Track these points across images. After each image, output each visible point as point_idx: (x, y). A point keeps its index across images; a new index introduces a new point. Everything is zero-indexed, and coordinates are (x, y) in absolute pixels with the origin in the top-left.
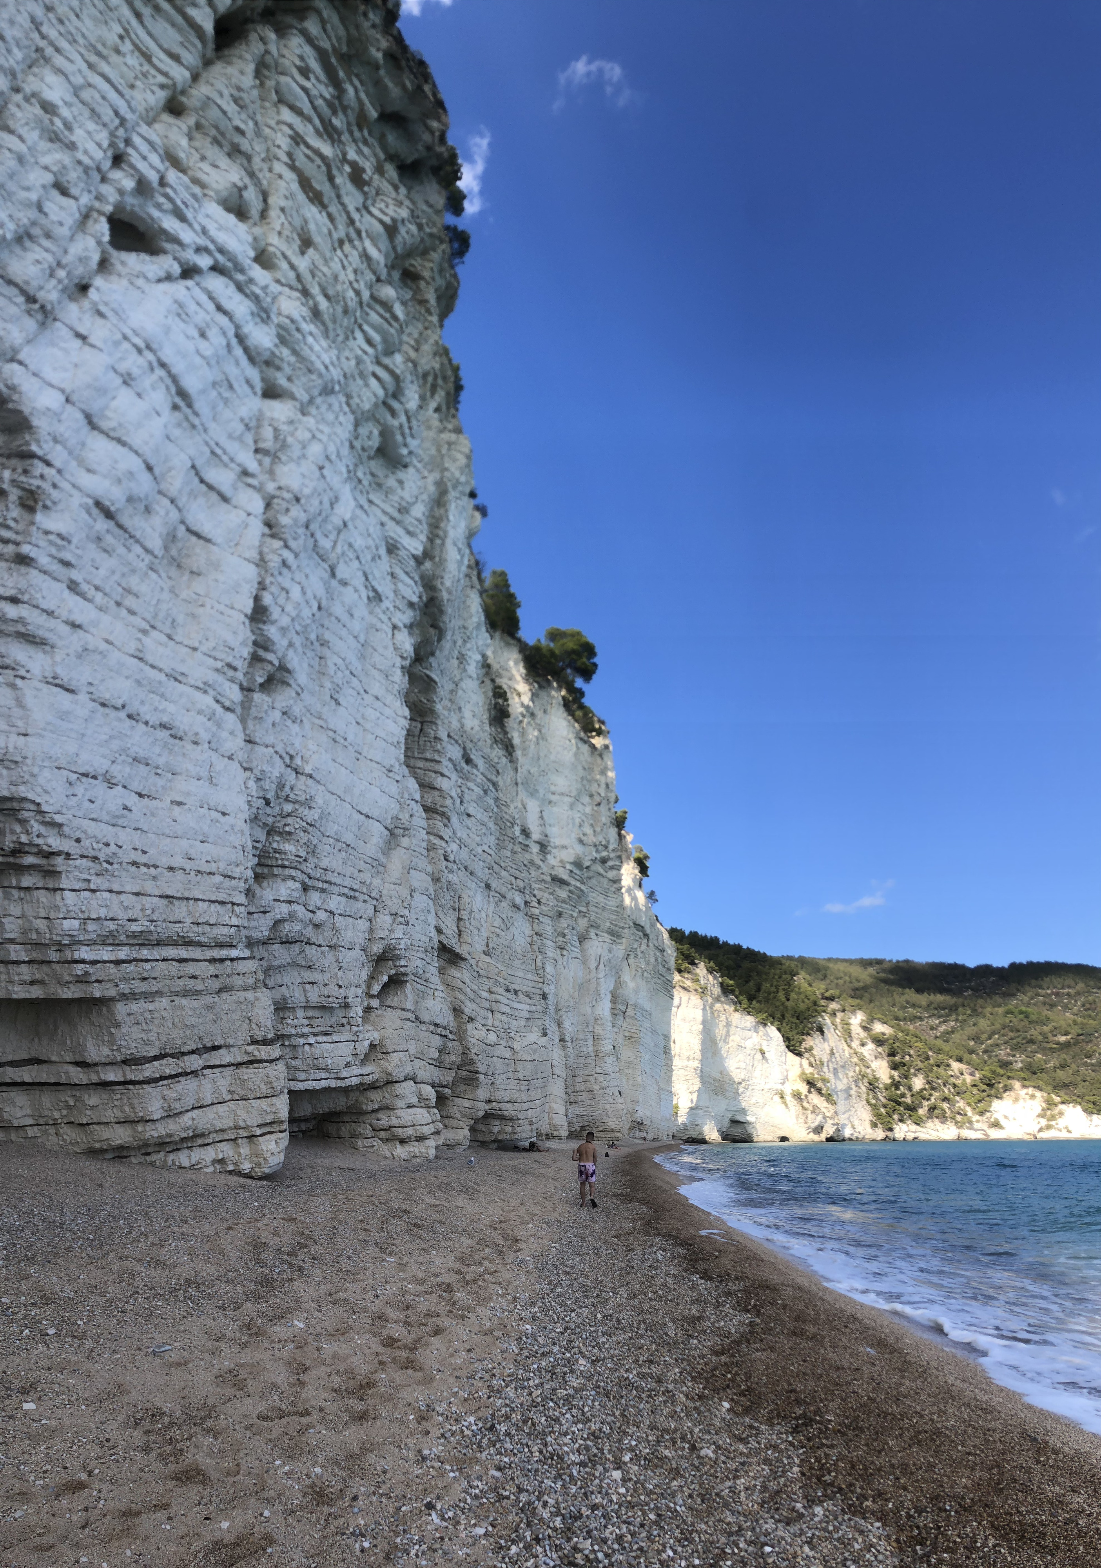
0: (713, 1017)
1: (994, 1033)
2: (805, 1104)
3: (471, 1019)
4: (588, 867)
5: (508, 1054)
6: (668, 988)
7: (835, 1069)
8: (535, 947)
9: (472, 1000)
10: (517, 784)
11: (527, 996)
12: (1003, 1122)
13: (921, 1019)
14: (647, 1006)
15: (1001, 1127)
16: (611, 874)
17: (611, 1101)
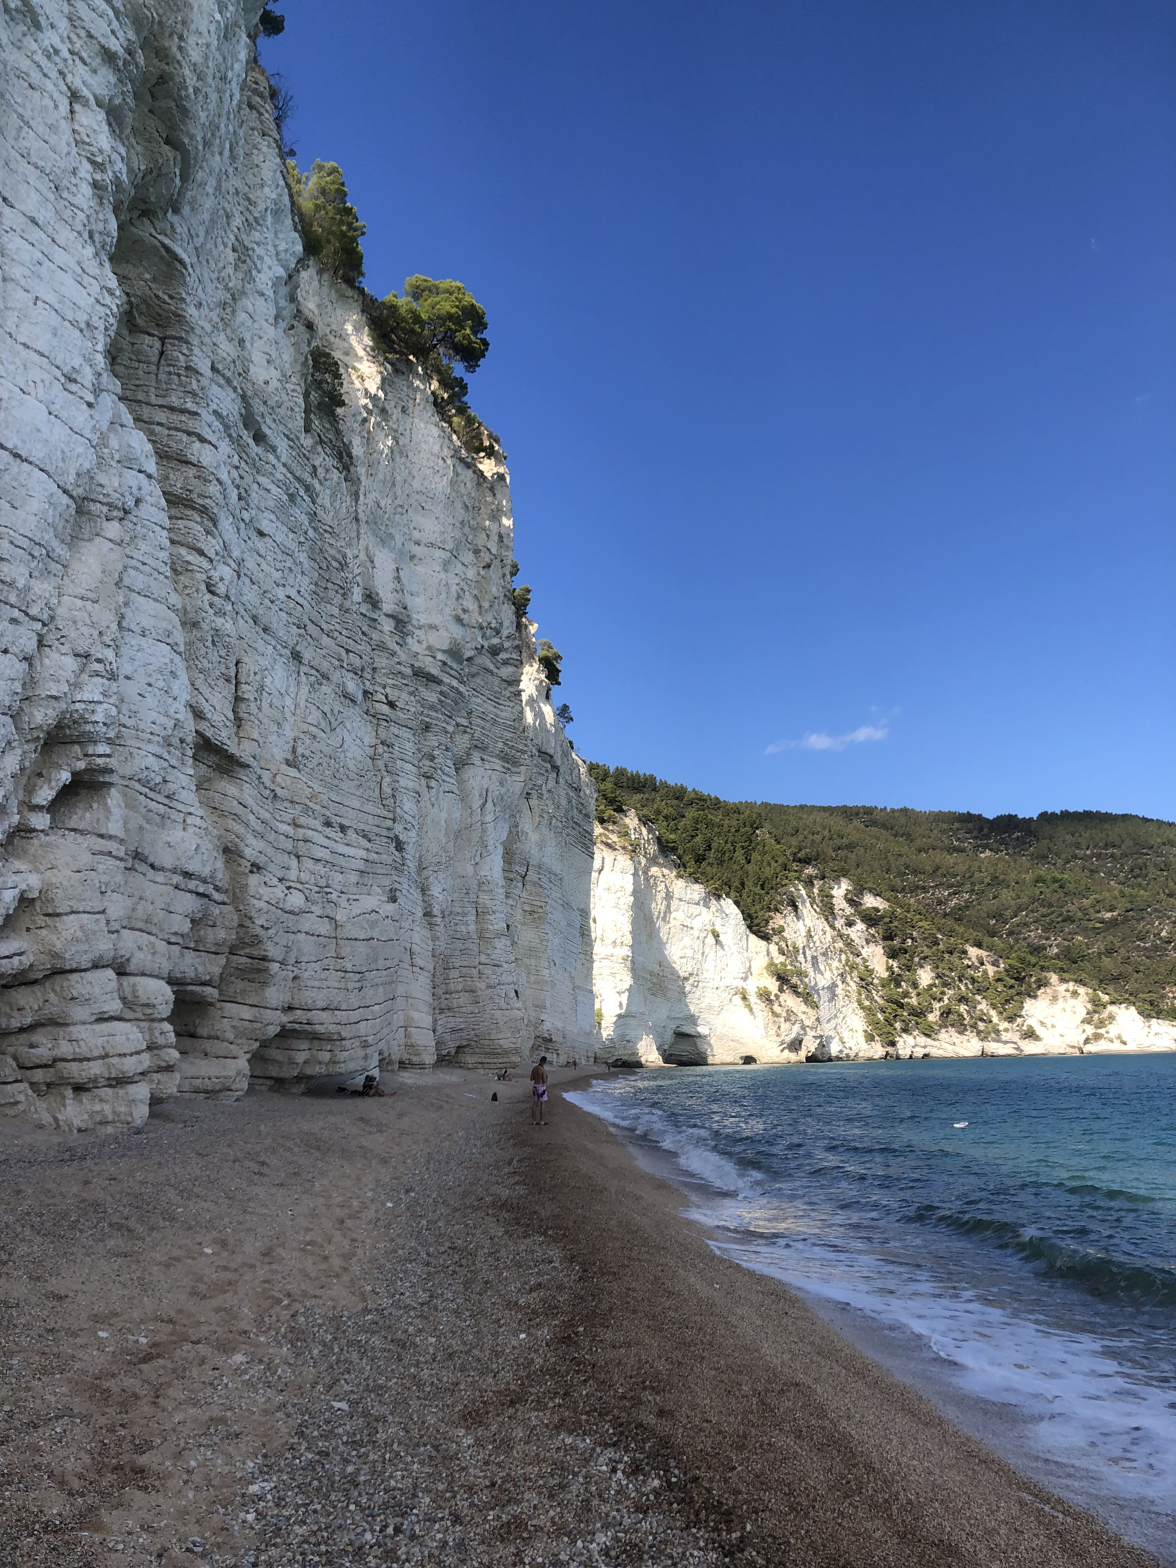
0: (649, 887)
1: (1020, 909)
2: (776, 1008)
3: (256, 868)
4: (469, 659)
5: (324, 928)
6: (586, 844)
7: (814, 958)
8: (380, 764)
9: (257, 834)
10: (357, 519)
11: (365, 837)
12: (1039, 1030)
13: (925, 889)
14: (557, 867)
15: (1037, 1038)
16: (506, 672)
17: (504, 1006)
